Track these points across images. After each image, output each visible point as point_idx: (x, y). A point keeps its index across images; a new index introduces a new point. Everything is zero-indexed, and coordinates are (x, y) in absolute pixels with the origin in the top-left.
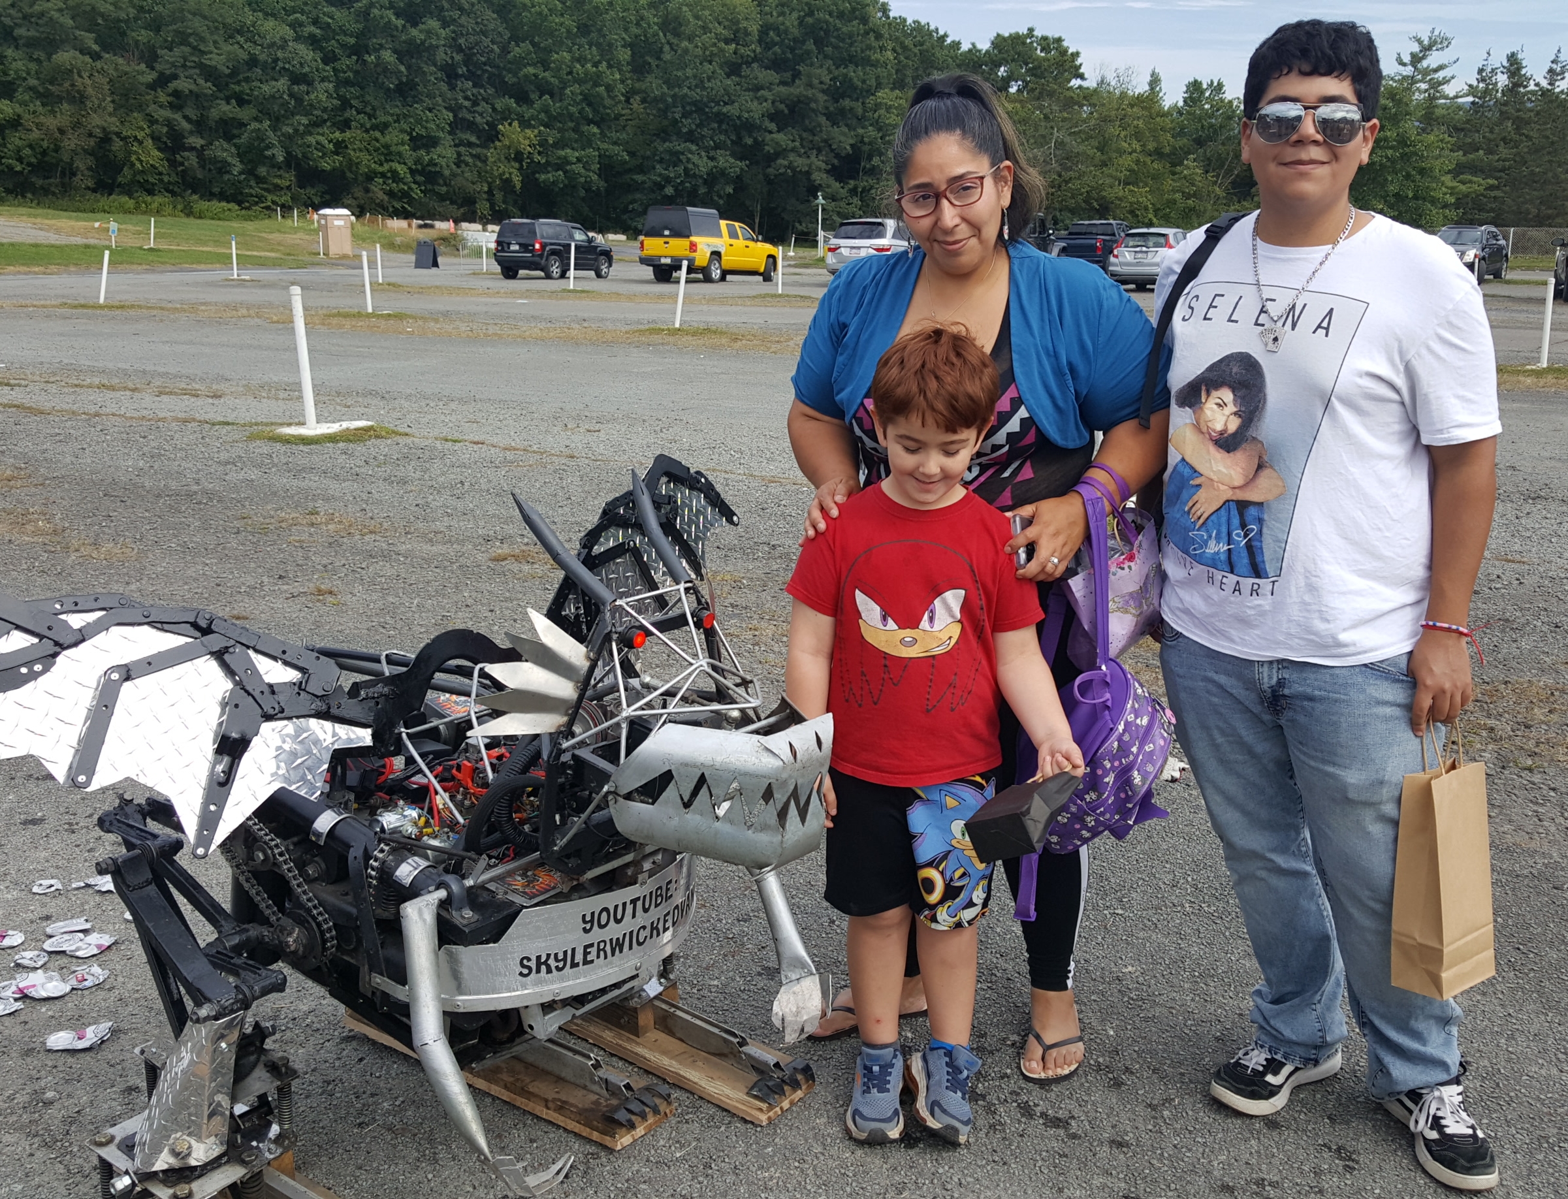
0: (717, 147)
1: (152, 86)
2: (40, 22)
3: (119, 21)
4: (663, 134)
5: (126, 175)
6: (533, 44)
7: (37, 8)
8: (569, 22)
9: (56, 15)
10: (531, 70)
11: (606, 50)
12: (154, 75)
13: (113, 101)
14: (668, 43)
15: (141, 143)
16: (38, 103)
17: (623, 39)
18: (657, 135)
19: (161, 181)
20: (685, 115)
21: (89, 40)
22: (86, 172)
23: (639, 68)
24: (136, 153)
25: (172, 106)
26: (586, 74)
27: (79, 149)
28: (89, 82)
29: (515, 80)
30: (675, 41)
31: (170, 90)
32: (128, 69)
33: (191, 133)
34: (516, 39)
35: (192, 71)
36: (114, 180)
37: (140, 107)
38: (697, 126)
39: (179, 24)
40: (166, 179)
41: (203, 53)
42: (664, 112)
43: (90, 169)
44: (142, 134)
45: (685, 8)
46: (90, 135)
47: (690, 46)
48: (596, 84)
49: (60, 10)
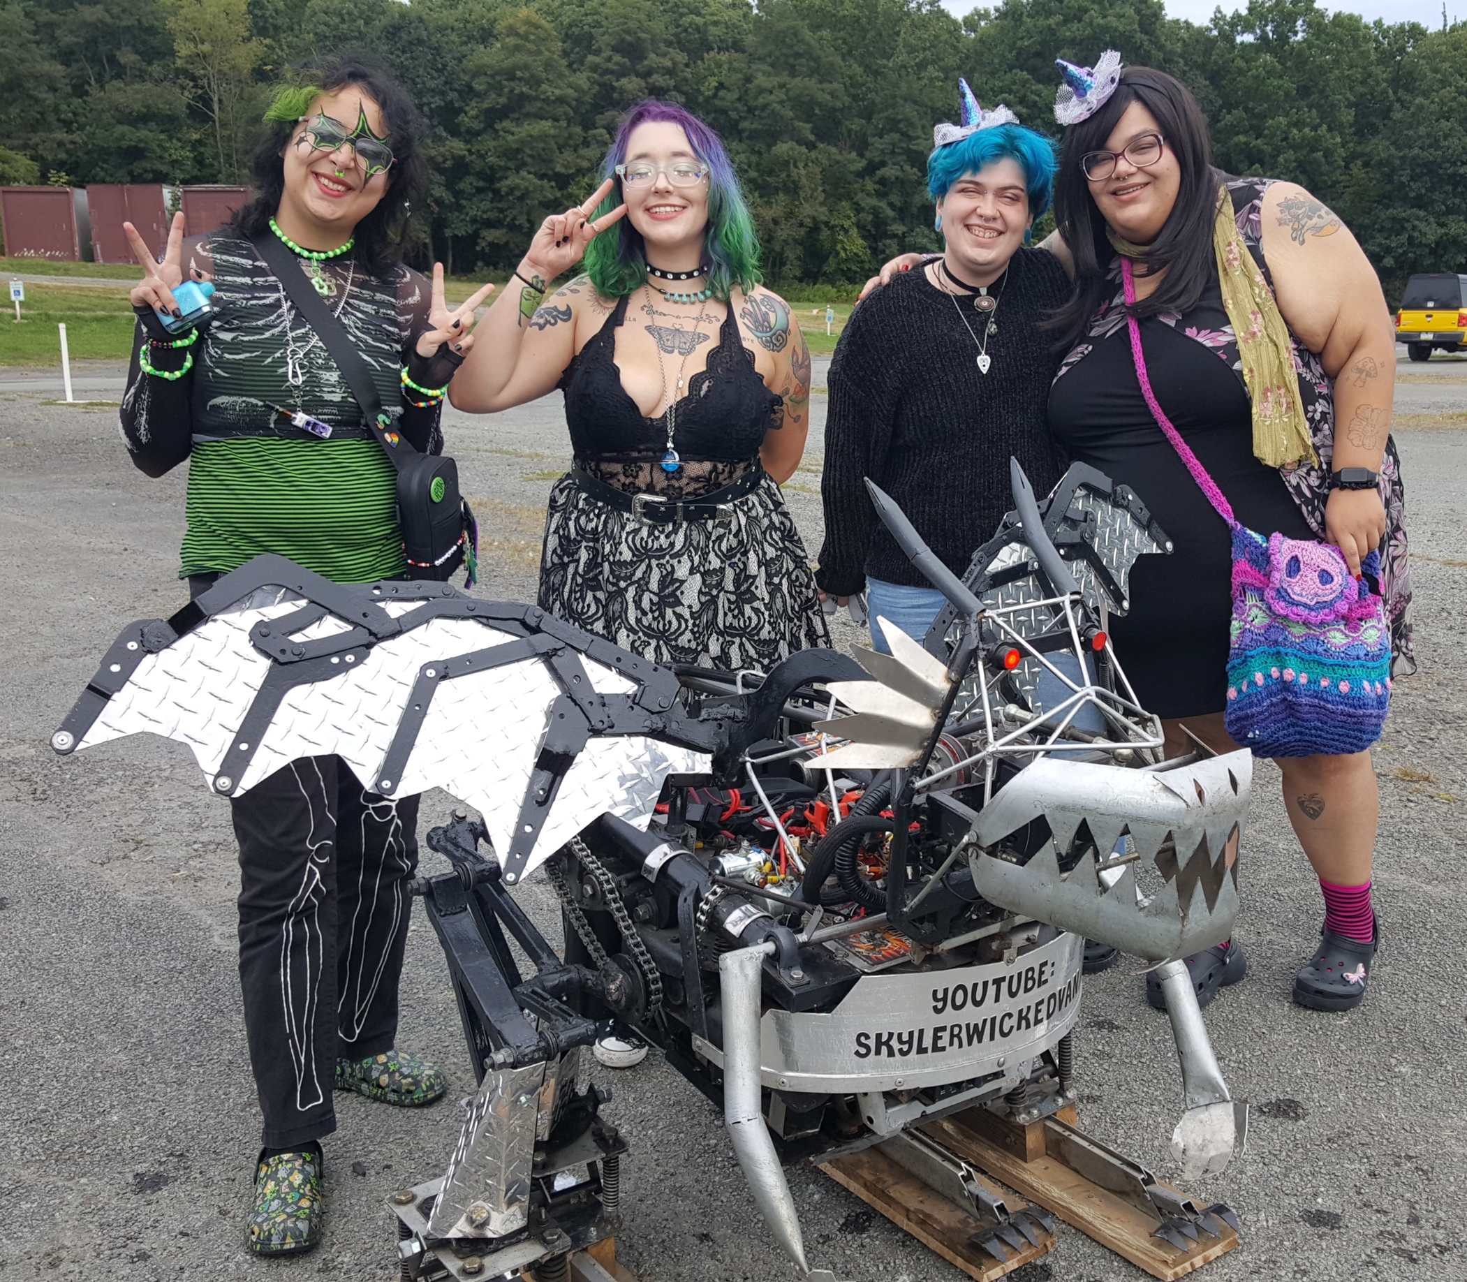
0: (1449, 211)
1: (860, 174)
2: (764, 114)
3: (835, 110)
4: (1385, 200)
5: (830, 266)
6: (1246, 110)
7: (761, 100)
8: (1288, 84)
9: (777, 107)
10: (1242, 138)
11: (1327, 113)
12: (864, 163)
13: (824, 191)
14: (1398, 100)
15: (846, 231)
16: (756, 194)
17: (1347, 99)
18: (1379, 202)
19: (862, 268)
20: (1413, 179)
21: (806, 129)
22: (796, 263)
23: (1363, 129)
24: (842, 241)
25: (880, 195)
26: (1303, 138)
27: (790, 240)
28: (803, 172)
29: (1224, 150)
30: (1408, 98)
31: (877, 178)
32: (839, 157)
33: (894, 219)
34: (1229, 106)
35: (899, 158)
36: (820, 268)
37: (849, 196)
38: (1428, 190)
39: (890, 111)
40: (867, 266)
41: (910, 138)
42: (1389, 178)
43: (798, 258)
44: (849, 222)
45: (1422, 61)
46: (801, 225)
47: (1426, 102)
48: (1313, 150)
49: (782, 102)
